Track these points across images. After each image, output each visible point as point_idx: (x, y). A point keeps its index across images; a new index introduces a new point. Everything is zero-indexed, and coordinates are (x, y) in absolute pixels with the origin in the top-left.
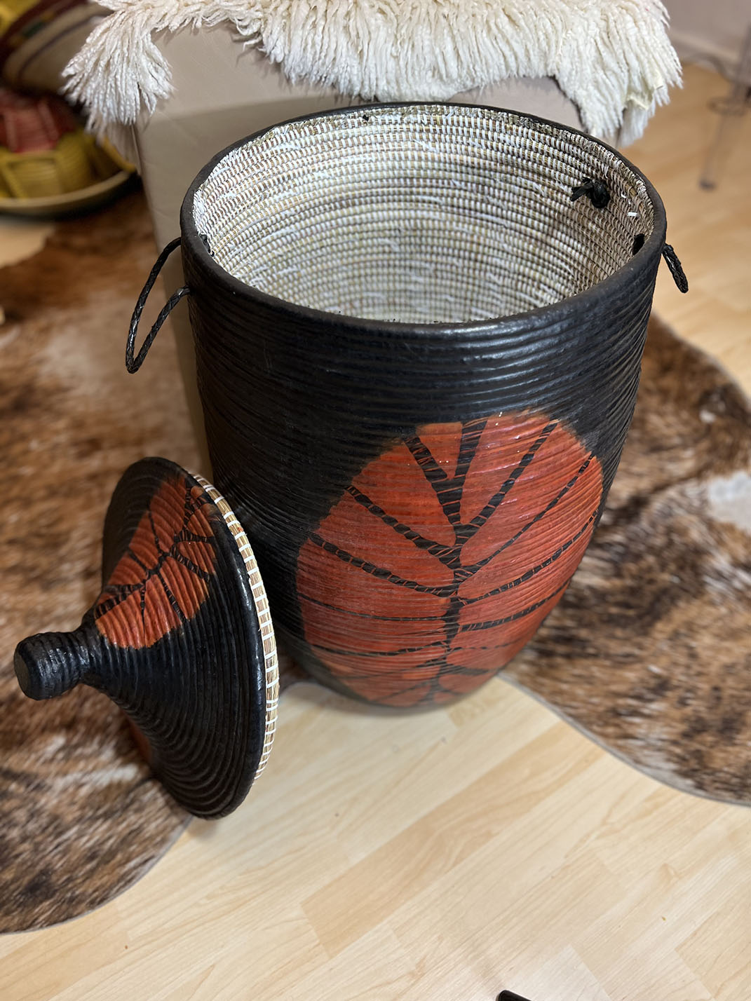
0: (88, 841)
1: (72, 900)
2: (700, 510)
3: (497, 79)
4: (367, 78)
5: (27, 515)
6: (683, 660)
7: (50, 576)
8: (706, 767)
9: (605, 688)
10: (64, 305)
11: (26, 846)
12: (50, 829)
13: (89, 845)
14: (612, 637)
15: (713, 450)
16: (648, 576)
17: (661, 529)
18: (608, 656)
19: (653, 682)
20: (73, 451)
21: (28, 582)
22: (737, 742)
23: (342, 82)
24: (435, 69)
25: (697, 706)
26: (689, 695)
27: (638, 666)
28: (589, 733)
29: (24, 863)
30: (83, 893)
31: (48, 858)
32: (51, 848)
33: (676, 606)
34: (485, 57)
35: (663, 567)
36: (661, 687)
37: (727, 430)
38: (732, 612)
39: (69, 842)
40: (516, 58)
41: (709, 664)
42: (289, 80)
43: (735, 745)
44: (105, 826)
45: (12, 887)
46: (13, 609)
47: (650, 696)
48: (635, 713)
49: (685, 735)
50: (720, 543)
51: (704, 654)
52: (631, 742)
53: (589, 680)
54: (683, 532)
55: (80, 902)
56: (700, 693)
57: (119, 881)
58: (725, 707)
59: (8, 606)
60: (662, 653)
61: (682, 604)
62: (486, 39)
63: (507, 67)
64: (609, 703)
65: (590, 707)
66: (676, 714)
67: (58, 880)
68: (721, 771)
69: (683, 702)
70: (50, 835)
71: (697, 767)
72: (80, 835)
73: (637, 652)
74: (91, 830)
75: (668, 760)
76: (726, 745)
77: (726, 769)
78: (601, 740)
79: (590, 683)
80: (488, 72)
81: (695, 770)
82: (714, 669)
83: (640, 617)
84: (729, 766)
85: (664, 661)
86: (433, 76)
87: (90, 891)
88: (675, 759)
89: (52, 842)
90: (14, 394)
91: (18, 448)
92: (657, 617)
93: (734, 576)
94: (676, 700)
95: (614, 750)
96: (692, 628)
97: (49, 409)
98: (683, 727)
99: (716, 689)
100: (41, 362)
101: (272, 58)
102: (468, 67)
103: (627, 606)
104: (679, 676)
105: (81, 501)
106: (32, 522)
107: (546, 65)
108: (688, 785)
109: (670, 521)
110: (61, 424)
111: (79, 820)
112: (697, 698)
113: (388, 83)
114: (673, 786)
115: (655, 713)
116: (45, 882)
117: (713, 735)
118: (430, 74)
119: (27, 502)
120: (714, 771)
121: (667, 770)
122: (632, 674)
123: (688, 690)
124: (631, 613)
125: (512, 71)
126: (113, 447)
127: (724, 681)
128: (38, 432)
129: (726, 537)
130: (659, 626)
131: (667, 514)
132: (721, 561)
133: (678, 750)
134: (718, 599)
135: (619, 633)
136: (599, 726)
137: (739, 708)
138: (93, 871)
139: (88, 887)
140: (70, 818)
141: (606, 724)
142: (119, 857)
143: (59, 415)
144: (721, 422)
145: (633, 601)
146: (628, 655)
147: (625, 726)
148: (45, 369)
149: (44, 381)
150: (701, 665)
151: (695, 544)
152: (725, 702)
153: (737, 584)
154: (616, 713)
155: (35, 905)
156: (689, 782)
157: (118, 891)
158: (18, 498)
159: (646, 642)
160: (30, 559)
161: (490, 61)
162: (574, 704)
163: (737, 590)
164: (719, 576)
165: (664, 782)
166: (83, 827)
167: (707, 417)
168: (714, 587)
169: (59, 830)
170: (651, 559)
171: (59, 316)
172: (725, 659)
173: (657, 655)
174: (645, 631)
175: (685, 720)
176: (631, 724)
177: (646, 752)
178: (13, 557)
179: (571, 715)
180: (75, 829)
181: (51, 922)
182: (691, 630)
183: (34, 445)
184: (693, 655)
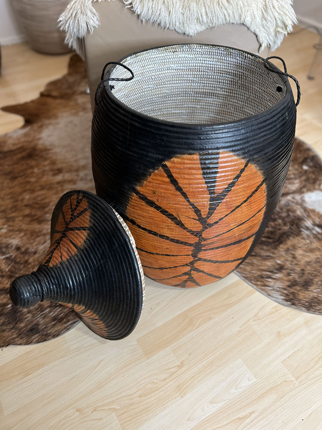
0: (53, 314)
1: (46, 334)
2: (302, 204)
3: (222, 23)
4: (172, 22)
5: (33, 196)
6: (290, 259)
7: (41, 219)
8: (296, 298)
9: (258, 268)
10: (49, 118)
11: (29, 315)
12: (39, 309)
13: (53, 315)
14: (262, 249)
15: (307, 180)
16: (278, 227)
17: (285, 210)
18: (260, 256)
19: (277, 267)
20: (51, 173)
21: (32, 221)
22: (309, 290)
23: (162, 23)
24: (198, 19)
25: (294, 276)
26: (291, 272)
27: (272, 260)
28: (251, 284)
29: (28, 321)
30: (51, 333)
31: (38, 319)
32: (39, 316)
33: (289, 239)
34: (217, 15)
35: (285, 224)
36: (281, 268)
37: (313, 173)
38: (311, 242)
39: (46, 314)
40: (229, 16)
41: (300, 261)
42: (142, 21)
43: (308, 291)
44: (59, 309)
45: (24, 329)
46: (26, 230)
47: (276, 271)
48: (269, 277)
49: (289, 286)
50: (309, 216)
51: (299, 257)
52: (267, 287)
53: (252, 264)
54: (294, 211)
55: (50, 335)
56: (296, 271)
57: (64, 329)
58: (305, 277)
59: (25, 229)
60: (282, 256)
61: (291, 238)
62: (218, 8)
63: (226, 19)
64: (259, 273)
65: (252, 274)
66: (286, 278)
67: (41, 327)
68: (303, 300)
69: (289, 274)
70: (38, 312)
71: (292, 298)
72: (50, 312)
73: (272, 255)
74: (54, 310)
75: (281, 295)
76: (305, 291)
77: (304, 299)
78: (255, 287)
79: (252, 266)
80: (218, 21)
81: (292, 299)
82: (302, 262)
83: (274, 242)
84: (305, 298)
85: (282, 259)
86: (197, 22)
87: (53, 332)
88: (284, 295)
89: (39, 314)
90: (28, 151)
91: (29, 171)
92: (281, 243)
93: (313, 229)
94: (286, 273)
95: (260, 290)
96: (294, 247)
97: (42, 157)
98: (288, 283)
99: (303, 270)
100: (39, 139)
101: (136, 12)
102: (211, 18)
103: (269, 238)
104: (288, 265)
105: (54, 191)
106: (35, 198)
107: (240, 19)
108: (289, 304)
109: (288, 208)
110: (47, 163)
111: (50, 306)
112: (295, 273)
113: (180, 24)
114: (282, 304)
115: (277, 278)
116: (36, 328)
117: (300, 287)
118: (196, 21)
119: (33, 191)
120: (299, 300)
121: (280, 299)
122: (269, 263)
123: (291, 270)
124: (270, 240)
125: (227, 21)
126: (67, 172)
127: (306, 267)
128: (37, 165)
129: (311, 214)
130: (281, 246)
131: (287, 205)
132: (309, 223)
133: (285, 292)
134: (306, 237)
135: (265, 248)
136: (254, 281)
137: (311, 277)
138: (54, 325)
139: (53, 331)
140: (46, 306)
141: (258, 281)
142: (65, 320)
143: (46, 159)
144: (311, 170)
145: (271, 236)
146: (268, 256)
147: (265, 282)
148: (41, 142)
149: (40, 146)
150: (297, 261)
151: (298, 216)
152: (306, 275)
153: (314, 232)
154: (262, 277)
155: (32, 336)
156: (289, 303)
157: (64, 332)
158: (29, 190)
159: (276, 251)
160: (34, 212)
161: (219, 16)
162: (245, 273)
163: (314, 234)
164: (307, 228)
165: (279, 303)
166: (51, 309)
167: (305, 167)
168: (305, 232)
169: (43, 310)
170: (280, 221)
171: (47, 122)
172: (307, 259)
173: (280, 257)
174: (276, 248)
175: (290, 281)
176: (268, 281)
177: (273, 292)
178: (27, 211)
179: (243, 277)
180: (48, 310)
181: (38, 342)
182: (294, 248)
183: (36, 170)
184: (294, 257)
